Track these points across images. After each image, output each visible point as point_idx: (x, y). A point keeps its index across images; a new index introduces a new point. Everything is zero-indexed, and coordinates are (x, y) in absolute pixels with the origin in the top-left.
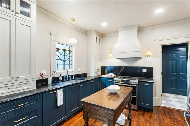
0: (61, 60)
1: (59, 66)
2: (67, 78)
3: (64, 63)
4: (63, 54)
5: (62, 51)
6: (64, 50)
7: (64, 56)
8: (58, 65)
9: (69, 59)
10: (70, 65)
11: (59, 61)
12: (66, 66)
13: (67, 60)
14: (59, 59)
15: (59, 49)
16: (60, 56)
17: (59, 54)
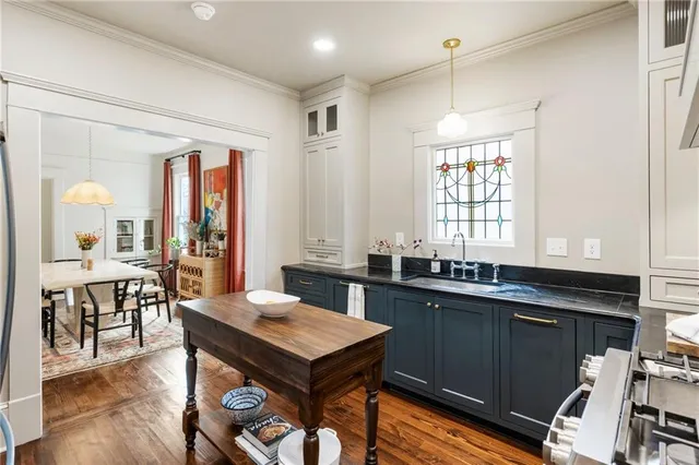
0: (458, 203)
1: (452, 226)
2: (461, 270)
3: (471, 214)
4: (465, 181)
5: (463, 170)
6: (471, 167)
7: (471, 185)
8: (446, 221)
9: (496, 197)
10: (500, 220)
11: (452, 208)
12: (478, 226)
13: (485, 202)
14: (449, 200)
15: (448, 167)
16: (453, 191)
17: (450, 182)
